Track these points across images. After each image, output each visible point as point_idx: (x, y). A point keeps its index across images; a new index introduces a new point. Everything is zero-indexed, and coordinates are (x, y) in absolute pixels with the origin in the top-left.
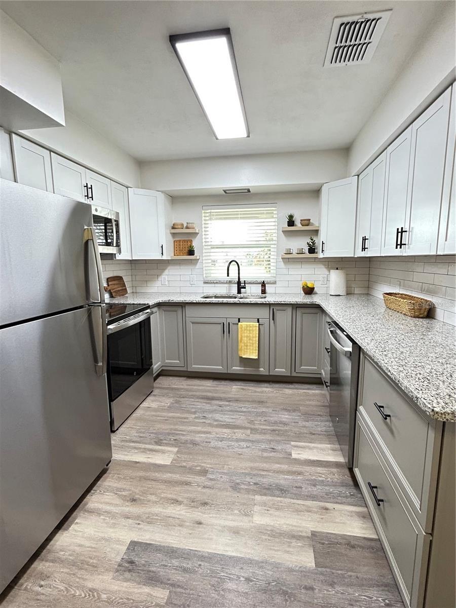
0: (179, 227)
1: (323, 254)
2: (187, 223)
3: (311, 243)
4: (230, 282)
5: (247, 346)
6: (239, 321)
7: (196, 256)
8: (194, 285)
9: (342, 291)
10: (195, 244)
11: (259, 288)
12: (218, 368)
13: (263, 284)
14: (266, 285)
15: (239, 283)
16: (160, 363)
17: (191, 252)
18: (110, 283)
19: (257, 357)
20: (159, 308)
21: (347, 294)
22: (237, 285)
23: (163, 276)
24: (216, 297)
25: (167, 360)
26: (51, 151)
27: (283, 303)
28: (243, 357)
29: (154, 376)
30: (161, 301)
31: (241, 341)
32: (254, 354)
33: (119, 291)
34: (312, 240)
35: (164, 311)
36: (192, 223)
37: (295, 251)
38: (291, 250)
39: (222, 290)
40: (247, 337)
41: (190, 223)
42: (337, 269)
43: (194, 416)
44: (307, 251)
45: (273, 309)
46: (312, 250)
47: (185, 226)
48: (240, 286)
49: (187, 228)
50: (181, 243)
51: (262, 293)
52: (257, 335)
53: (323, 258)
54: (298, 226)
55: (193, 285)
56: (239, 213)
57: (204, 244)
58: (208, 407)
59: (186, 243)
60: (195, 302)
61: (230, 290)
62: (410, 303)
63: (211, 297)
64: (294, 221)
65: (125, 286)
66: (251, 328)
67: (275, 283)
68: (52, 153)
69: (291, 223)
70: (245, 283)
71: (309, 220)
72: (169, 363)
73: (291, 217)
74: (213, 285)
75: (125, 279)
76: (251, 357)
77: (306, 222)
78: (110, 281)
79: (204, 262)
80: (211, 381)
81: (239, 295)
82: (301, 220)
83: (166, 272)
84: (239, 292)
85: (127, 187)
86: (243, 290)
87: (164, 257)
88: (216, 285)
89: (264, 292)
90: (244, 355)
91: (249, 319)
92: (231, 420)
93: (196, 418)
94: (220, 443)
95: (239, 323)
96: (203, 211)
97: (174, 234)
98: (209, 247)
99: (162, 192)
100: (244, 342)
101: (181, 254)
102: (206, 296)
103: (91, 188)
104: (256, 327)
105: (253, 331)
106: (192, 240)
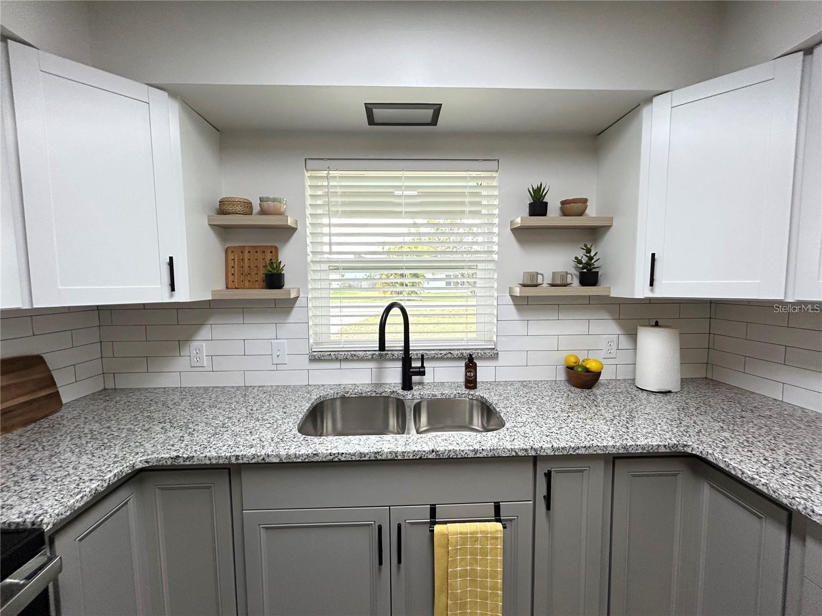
0: (239, 208)
2: (261, 200)
4: (382, 358)
5: (464, 605)
6: (434, 519)
7: (289, 292)
8: (283, 367)
10: (287, 257)
11: (457, 373)
14: (477, 364)
15: (406, 360)
17: (274, 280)
21: (683, 384)
22: (400, 366)
23: (194, 344)
34: (588, 251)
36: (274, 200)
37: (546, 280)
38: (540, 277)
40: (465, 574)
41: (268, 199)
42: (657, 325)
44: (576, 279)
46: (588, 278)
47: (256, 208)
48: (410, 368)
49: (263, 212)
50: (246, 256)
52: (500, 568)
54: (554, 216)
55: (279, 367)
57: (310, 258)
59: (260, 256)
60: (276, 460)
61: (380, 376)
64: (546, 203)
67: (494, 356)
69: (538, 207)
70: (422, 360)
71: (584, 201)
73: (538, 192)
74: (336, 365)
77: (576, 208)
79: (310, 305)
82: (563, 202)
83: (205, 333)
84: (407, 384)
86: (415, 379)
88: (345, 365)
89: (471, 383)
95: (435, 527)
96: (308, 174)
97: (223, 231)
98: (325, 267)
100: (454, 593)
101: (247, 284)
104: (496, 538)
105: (484, 552)
106: (276, 248)
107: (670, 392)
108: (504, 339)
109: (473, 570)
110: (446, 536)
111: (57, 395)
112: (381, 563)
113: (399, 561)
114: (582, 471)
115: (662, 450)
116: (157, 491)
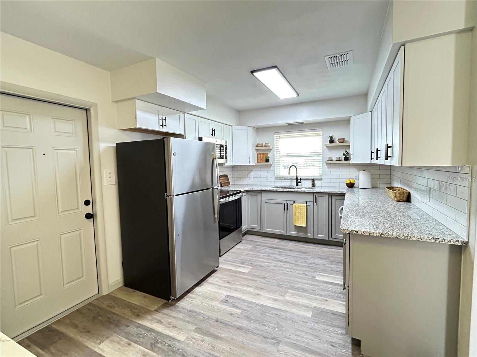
0: (260, 146)
1: (352, 161)
2: (265, 143)
3: (345, 154)
4: (291, 179)
5: (299, 218)
6: (294, 203)
7: (270, 163)
8: (269, 181)
9: (368, 185)
10: (270, 156)
11: (310, 184)
12: (281, 232)
13: (313, 181)
14: (315, 181)
15: (297, 179)
16: (246, 226)
17: (267, 161)
18: (221, 179)
19: (305, 226)
20: (247, 193)
21: (372, 188)
22: (295, 181)
23: (250, 175)
24: (282, 188)
25: (251, 224)
26: (198, 116)
27: (322, 192)
28: (297, 225)
29: (243, 232)
30: (248, 189)
31: (295, 215)
32: (303, 224)
33: (225, 183)
34: (346, 151)
35: (250, 195)
36: (268, 143)
37: (335, 159)
38: (332, 158)
39: (286, 184)
40: (299, 212)
41: (267, 143)
42: (364, 170)
43: (263, 255)
44: (343, 159)
45: (316, 196)
46: (346, 158)
47: (264, 145)
48: (298, 182)
49: (265, 146)
50: (262, 155)
51: (312, 186)
52: (305, 212)
53: (352, 163)
54: (337, 143)
55: (268, 181)
56: (298, 136)
57: (275, 155)
58: (272, 252)
59: (264, 155)
60: (267, 190)
61: (291, 184)
62: (393, 192)
63: (279, 188)
64: (333, 140)
65: (229, 180)
66: (301, 207)
67: (321, 179)
68: (199, 117)
69: (332, 141)
70: (301, 179)
71: (344, 139)
72: (252, 226)
73: (331, 137)
74: (281, 180)
75: (229, 177)
76: (301, 226)
77: (343, 141)
78: (221, 177)
79: (275, 166)
80: (277, 239)
81: (297, 187)
82: (338, 139)
83: (252, 172)
84: (297, 185)
85: (232, 126)
86: (299, 184)
87: (251, 164)
88: (283, 181)
89: (313, 185)
90: (297, 224)
91: (300, 202)
92: (284, 259)
93: (264, 256)
94: (275, 268)
95: (294, 204)
96: (275, 136)
97: (257, 150)
98: (279, 157)
99: (251, 127)
100: (297, 216)
101: (262, 162)
102: (275, 187)
103: (214, 130)
104: (304, 206)
105: (302, 209)
106: (268, 153)
107: (366, 188)
108: (324, 175)
109: (300, 212)
110: (295, 205)
111: (229, 182)
112: (284, 210)
113: (288, 210)
114: (324, 197)
115: (339, 192)
116: (249, 196)
